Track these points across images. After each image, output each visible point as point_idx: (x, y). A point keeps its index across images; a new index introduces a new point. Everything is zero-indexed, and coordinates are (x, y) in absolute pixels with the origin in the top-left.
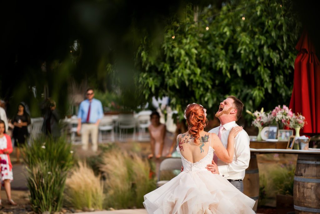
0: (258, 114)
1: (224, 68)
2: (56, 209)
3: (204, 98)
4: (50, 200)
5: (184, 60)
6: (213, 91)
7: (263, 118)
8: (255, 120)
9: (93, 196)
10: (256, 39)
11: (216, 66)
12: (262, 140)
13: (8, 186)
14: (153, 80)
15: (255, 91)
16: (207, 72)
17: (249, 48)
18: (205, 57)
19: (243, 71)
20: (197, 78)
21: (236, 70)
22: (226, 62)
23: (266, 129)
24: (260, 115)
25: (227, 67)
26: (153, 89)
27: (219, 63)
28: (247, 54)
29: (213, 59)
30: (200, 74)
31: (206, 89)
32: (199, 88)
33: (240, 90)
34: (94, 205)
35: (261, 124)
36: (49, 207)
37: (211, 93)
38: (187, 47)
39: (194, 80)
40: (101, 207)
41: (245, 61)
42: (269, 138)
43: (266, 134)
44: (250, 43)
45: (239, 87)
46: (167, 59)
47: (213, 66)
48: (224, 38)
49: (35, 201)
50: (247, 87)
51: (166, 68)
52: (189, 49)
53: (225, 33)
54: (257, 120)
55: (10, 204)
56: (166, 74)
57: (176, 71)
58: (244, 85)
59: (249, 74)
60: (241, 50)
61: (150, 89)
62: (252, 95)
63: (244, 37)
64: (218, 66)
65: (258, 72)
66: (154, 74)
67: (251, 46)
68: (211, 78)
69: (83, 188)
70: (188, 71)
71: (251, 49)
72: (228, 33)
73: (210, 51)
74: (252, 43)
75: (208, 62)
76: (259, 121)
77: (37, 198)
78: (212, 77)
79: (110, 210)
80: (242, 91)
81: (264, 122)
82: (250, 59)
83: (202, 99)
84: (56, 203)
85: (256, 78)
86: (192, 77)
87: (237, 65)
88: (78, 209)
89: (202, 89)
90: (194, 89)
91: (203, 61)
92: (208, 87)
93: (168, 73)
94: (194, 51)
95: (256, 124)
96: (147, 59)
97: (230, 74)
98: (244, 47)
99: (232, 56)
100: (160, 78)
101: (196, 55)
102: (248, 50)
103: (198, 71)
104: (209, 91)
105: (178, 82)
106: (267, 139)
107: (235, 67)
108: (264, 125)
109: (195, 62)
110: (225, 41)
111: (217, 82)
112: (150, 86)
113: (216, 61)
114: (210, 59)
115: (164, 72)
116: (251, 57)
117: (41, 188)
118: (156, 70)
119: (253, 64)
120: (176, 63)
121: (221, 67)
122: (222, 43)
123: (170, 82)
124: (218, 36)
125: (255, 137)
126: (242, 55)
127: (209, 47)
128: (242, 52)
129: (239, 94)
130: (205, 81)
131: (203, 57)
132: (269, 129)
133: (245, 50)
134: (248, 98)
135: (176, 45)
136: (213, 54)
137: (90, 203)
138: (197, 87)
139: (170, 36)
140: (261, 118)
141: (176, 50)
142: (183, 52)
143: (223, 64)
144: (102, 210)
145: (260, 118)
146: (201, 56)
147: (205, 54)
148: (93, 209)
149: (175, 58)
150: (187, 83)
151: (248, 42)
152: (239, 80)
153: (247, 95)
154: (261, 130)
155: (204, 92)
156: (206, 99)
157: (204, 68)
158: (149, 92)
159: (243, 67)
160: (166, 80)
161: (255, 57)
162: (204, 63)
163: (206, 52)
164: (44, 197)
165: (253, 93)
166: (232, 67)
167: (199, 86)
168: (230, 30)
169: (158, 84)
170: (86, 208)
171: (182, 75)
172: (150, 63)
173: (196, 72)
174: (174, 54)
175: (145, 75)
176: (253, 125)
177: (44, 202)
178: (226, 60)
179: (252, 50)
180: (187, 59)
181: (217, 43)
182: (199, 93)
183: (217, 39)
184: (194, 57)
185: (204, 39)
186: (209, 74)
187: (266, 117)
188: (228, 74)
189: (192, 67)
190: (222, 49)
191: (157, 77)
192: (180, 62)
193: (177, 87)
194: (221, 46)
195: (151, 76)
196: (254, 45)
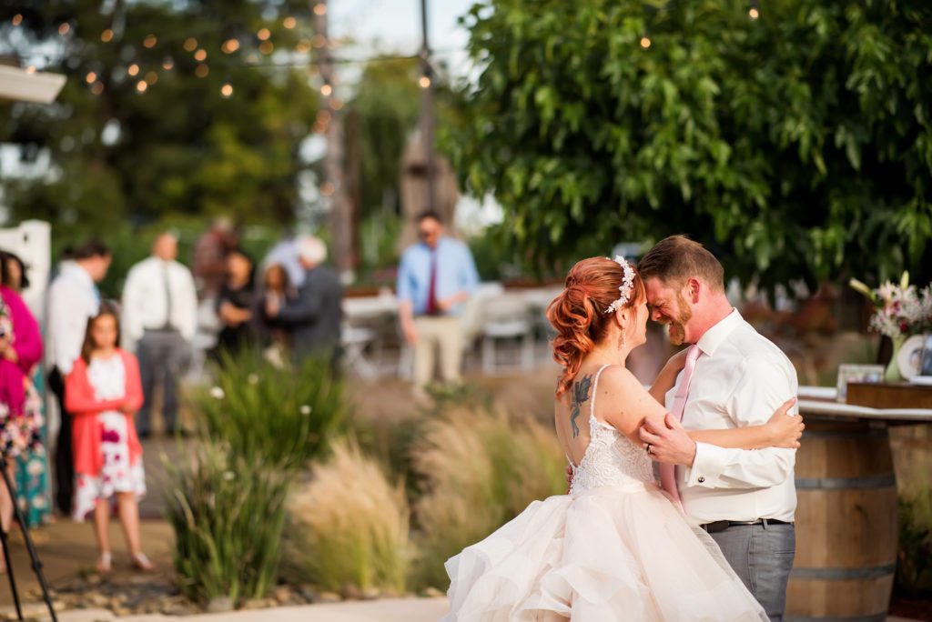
0: (893, 294)
1: (805, 142)
2: (254, 590)
3: (744, 237)
4: (234, 561)
5: (676, 116)
6: (775, 217)
7: (904, 307)
8: (880, 313)
9: (376, 549)
10: (908, 46)
11: (779, 136)
12: (902, 379)
13: (130, 511)
14: (578, 179)
15: (904, 214)
16: (754, 154)
17: (885, 77)
18: (746, 107)
19: (867, 152)
20: (719, 175)
21: (844, 147)
22: (811, 124)
23: (915, 342)
24: (899, 297)
25: (813, 140)
26: (576, 210)
27: (790, 125)
28: (879, 97)
29: (773, 113)
30: (730, 161)
31: (752, 211)
32: (727, 207)
33: (858, 214)
34: (381, 578)
35: (898, 325)
36: (230, 584)
37: (768, 222)
38: (684, 73)
39: (710, 181)
40: (402, 585)
41: (872, 119)
42: (924, 373)
43: (915, 357)
44: (890, 58)
45: (855, 203)
46: (620, 111)
47: (773, 135)
48: (809, 44)
49: (187, 564)
50: (881, 202)
51: (616, 141)
52: (693, 81)
53: (813, 28)
54: (885, 312)
55: (136, 567)
56: (618, 160)
57: (648, 152)
58: (875, 196)
59: (887, 159)
60: (858, 83)
61: (568, 209)
62: (895, 227)
63: (870, 39)
64: (784, 136)
65: (916, 155)
66: (583, 161)
67: (890, 69)
68: (765, 176)
69: (344, 523)
70: (686, 152)
71: (891, 81)
72: (822, 29)
73: (762, 86)
74: (897, 60)
75: (755, 122)
76: (892, 316)
77: (193, 555)
78: (770, 171)
79: (428, 596)
80: (866, 216)
81: (908, 320)
82: (888, 113)
83: (738, 243)
84: (252, 572)
85: (909, 175)
86: (702, 171)
87: (849, 130)
88: (329, 589)
89: (735, 209)
90: (710, 209)
91: (739, 117)
92: (754, 203)
93: (625, 156)
94: (709, 86)
95: (884, 324)
96: (558, 113)
97: (827, 162)
98: (869, 73)
99: (835, 101)
100: (600, 173)
101: (717, 99)
102: (880, 84)
103: (723, 151)
104: (762, 216)
105: (656, 186)
106: (918, 375)
107: (840, 138)
108: (908, 329)
109: (712, 123)
110: (814, 53)
111: (786, 187)
112: (565, 199)
113: (781, 120)
114: (763, 111)
115: (611, 155)
116: (892, 106)
117: (205, 522)
118: (589, 149)
119: (900, 129)
120: (647, 125)
121: (794, 136)
122: (803, 61)
123: (629, 185)
124: (790, 39)
125: (880, 369)
126: (863, 100)
127: (761, 75)
128: (863, 89)
129: (855, 226)
130: (745, 183)
131: (741, 106)
132: (924, 342)
133: (872, 83)
134: (882, 240)
135: (650, 65)
136: (773, 96)
137: (367, 573)
138: (720, 204)
139: (630, 38)
140: (900, 307)
141: (649, 82)
142: (670, 90)
143: (802, 128)
144: (402, 596)
145: (896, 305)
146: (735, 103)
147: (745, 98)
148: (373, 591)
149: (646, 108)
150: (687, 191)
151: (882, 57)
152: (858, 182)
153: (880, 227)
154: (901, 346)
155: (744, 220)
156: (750, 242)
157: (744, 143)
158: (563, 220)
159: (866, 139)
160: (619, 180)
161: (906, 105)
162: (744, 127)
163: (749, 91)
164: (214, 553)
165: (899, 222)
166: (830, 139)
167: (726, 198)
168: (829, 19)
169: (594, 195)
170: (352, 589)
171: (668, 164)
172: (568, 124)
173: (715, 154)
174: (643, 95)
175: (551, 165)
176: (874, 328)
177: (216, 568)
178: (813, 117)
179: (896, 82)
180: (685, 112)
181: (788, 62)
182: (725, 223)
183: (789, 47)
184: (709, 105)
185: (746, 47)
186: (759, 161)
187: (917, 304)
188: (820, 162)
189: (704, 139)
190: (801, 80)
191: (590, 170)
192: (662, 121)
193: (654, 203)
194: (797, 71)
195: (571, 169)
196: (903, 67)
